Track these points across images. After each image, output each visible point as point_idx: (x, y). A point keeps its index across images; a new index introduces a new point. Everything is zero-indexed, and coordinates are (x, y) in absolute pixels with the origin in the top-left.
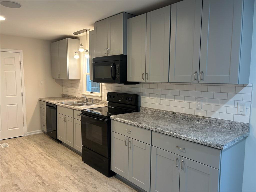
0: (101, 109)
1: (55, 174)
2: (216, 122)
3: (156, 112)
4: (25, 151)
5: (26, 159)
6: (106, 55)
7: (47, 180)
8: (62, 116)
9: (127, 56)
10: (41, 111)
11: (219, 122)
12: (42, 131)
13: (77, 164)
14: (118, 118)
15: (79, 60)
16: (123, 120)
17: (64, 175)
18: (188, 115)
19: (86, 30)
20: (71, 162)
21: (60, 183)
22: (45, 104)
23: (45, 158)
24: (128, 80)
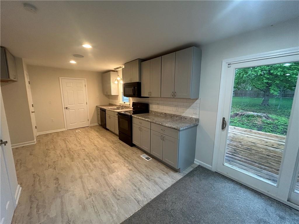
0: (129, 112)
1: (104, 145)
2: (184, 118)
3: (157, 113)
4: (89, 134)
5: (89, 138)
6: (130, 82)
7: (100, 147)
8: (108, 115)
9: (141, 83)
10: (97, 113)
11: (185, 118)
12: (99, 124)
13: (116, 140)
15: (118, 84)
16: (138, 117)
17: (108, 146)
19: (120, 67)
20: (113, 140)
21: (106, 149)
22: (99, 109)
23: (99, 137)
24: (142, 96)
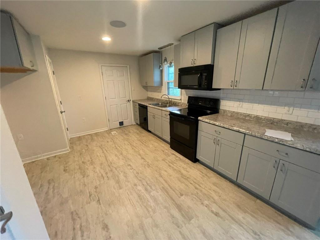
1: (154, 158)
3: (236, 115)
4: (128, 138)
5: (131, 144)
7: (150, 162)
8: (152, 114)
9: (213, 65)
10: (134, 109)
13: (167, 150)
14: (207, 120)
16: (212, 122)
17: (160, 159)
18: (274, 118)
20: (162, 148)
22: (137, 104)
23: (143, 144)
24: (213, 87)
